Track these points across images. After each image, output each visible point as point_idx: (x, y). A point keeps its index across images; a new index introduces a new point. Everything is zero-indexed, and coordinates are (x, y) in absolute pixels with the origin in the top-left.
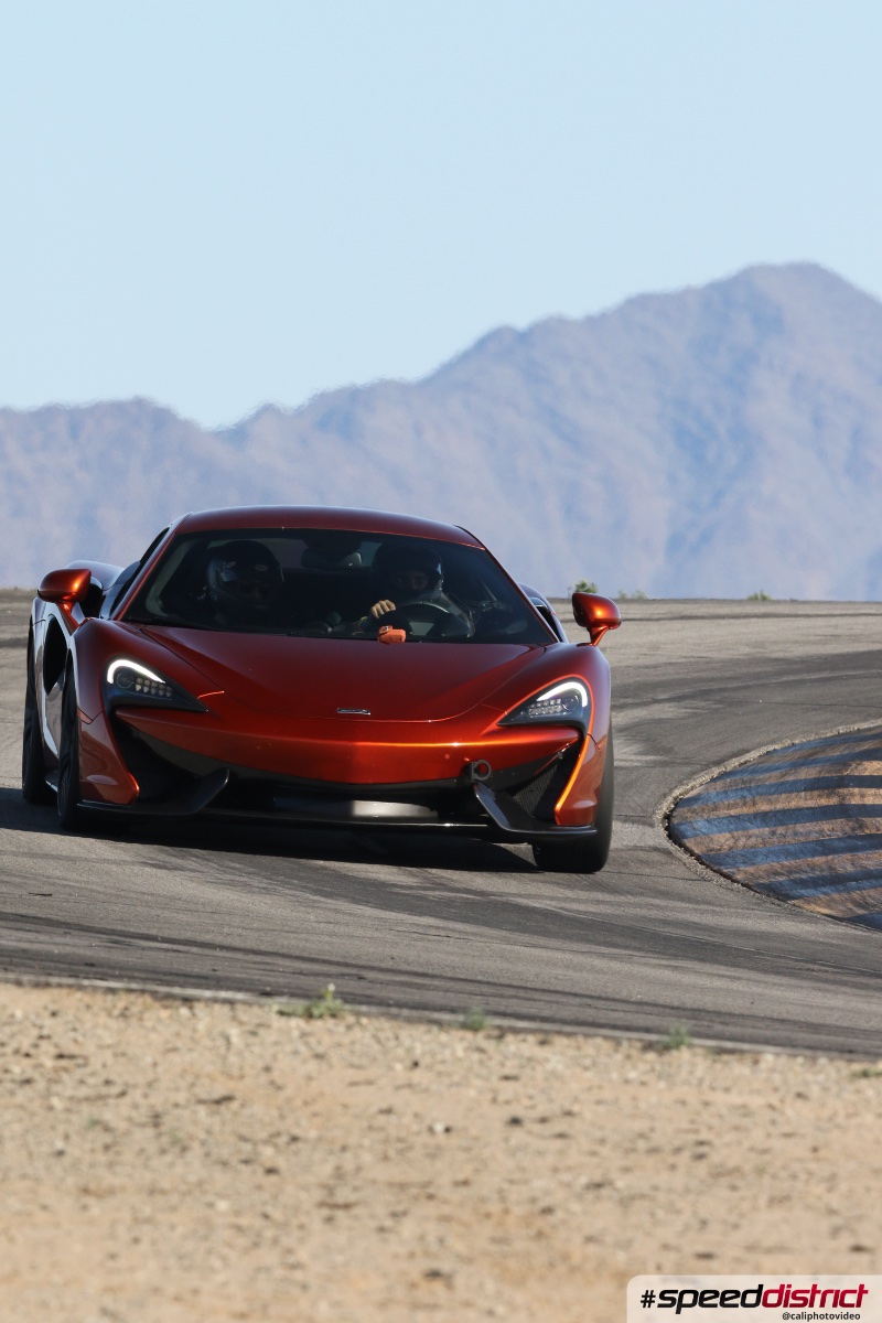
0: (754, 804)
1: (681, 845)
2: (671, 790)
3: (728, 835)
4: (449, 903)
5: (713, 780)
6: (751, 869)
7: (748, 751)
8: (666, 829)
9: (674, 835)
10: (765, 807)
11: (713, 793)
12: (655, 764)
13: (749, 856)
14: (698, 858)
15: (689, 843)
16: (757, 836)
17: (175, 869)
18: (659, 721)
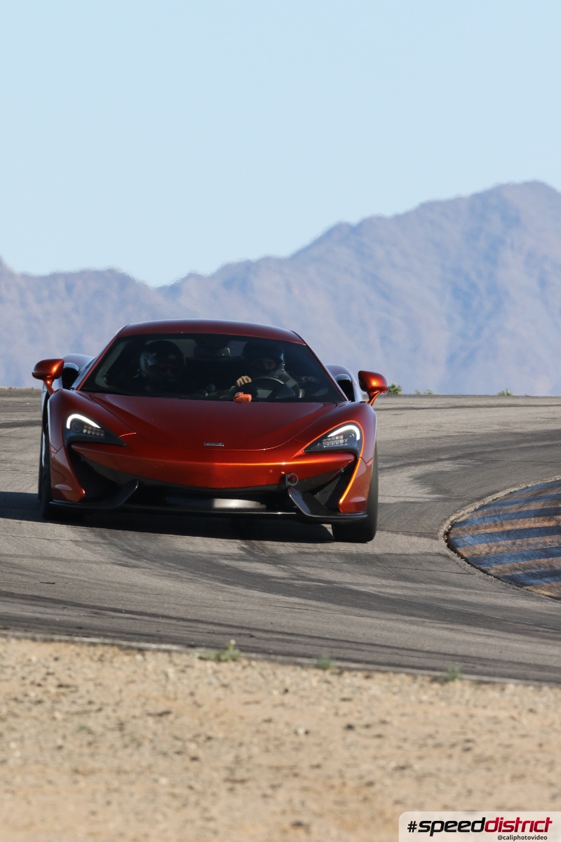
0: (502, 525)
1: (456, 552)
2: (449, 517)
3: (485, 545)
4: (308, 588)
5: (476, 510)
6: (500, 567)
7: (498, 492)
8: (446, 541)
9: (452, 546)
10: (508, 527)
11: (476, 518)
12: (439, 500)
13: (498, 559)
14: (467, 560)
15: (460, 550)
16: (504, 546)
17: (134, 567)
18: (442, 473)
